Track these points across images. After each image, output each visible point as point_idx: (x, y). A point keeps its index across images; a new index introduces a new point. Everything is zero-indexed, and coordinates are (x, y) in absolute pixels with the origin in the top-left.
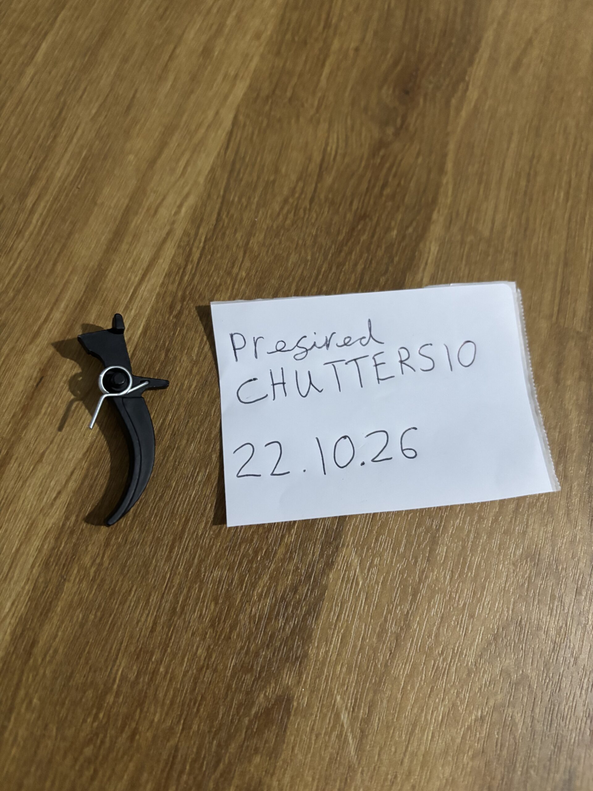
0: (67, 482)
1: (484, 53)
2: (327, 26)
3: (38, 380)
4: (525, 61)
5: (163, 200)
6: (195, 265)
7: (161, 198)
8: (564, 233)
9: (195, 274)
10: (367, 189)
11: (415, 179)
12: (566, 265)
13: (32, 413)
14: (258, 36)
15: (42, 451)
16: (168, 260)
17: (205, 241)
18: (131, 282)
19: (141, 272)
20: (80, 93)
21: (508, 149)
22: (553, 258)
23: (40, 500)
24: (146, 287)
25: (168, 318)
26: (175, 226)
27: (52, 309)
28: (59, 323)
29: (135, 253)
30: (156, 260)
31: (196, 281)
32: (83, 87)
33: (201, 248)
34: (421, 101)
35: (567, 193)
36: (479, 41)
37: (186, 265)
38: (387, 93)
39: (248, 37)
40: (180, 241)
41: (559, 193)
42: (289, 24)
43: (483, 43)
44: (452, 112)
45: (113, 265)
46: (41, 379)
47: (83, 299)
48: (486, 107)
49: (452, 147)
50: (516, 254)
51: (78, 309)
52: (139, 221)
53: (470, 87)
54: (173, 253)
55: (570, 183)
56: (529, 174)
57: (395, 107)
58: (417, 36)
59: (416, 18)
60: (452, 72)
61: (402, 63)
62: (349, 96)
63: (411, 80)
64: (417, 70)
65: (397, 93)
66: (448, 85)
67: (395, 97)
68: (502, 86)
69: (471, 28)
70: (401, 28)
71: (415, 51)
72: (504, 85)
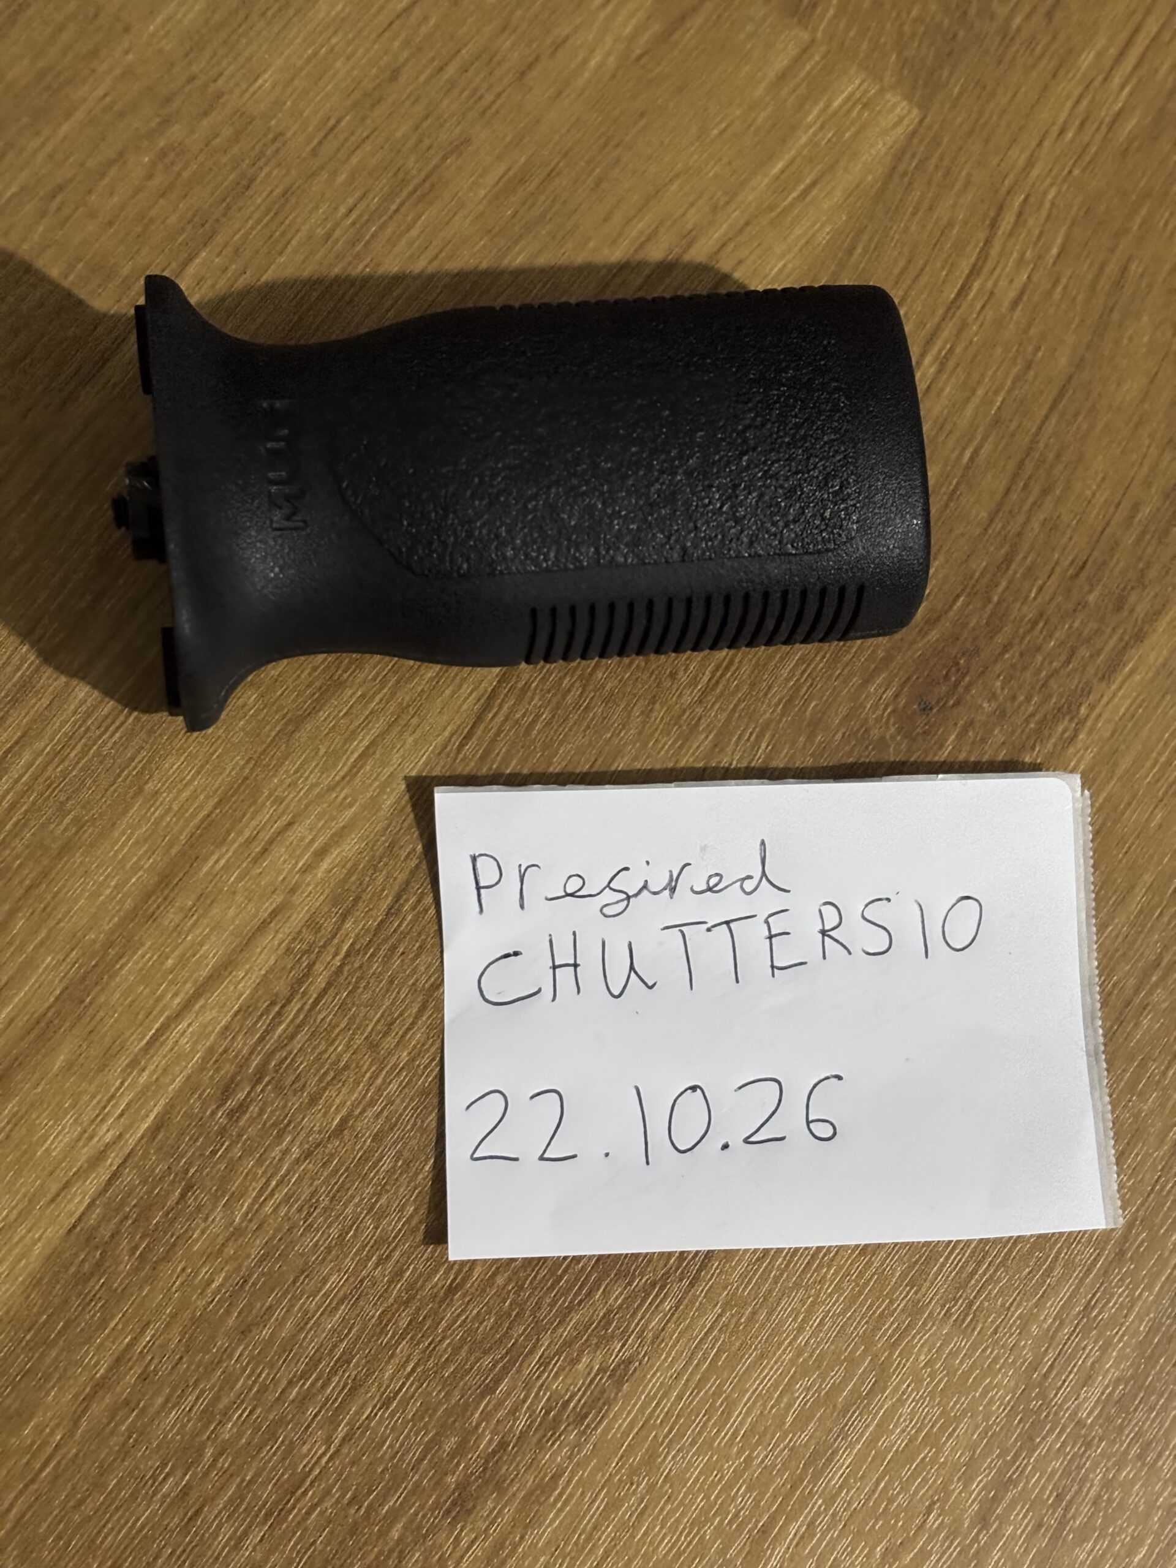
5: (290, 824)
6: (307, 1007)
7: (287, 818)
9: (299, 1028)
16: (254, 977)
17: (348, 954)
18: (161, 1005)
19: (189, 988)
24: (189, 1025)
25: (213, 1113)
26: (296, 899)
29: (189, 938)
30: (230, 969)
31: (297, 1044)
33: (333, 968)
34: (952, 739)
36: (1154, 617)
37: (289, 1001)
38: (878, 697)
40: (294, 939)
43: (1161, 627)
45: (135, 953)
47: (50, 1014)
51: (32, 1036)
52: (222, 862)
53: (1082, 736)
54: (272, 962)
57: (882, 738)
58: (1008, 560)
59: (1026, 507)
60: (1052, 683)
61: (946, 625)
62: (787, 680)
63: (947, 677)
64: (977, 651)
65: (902, 701)
66: (1032, 715)
67: (894, 711)
68: (1160, 754)
69: (1152, 574)
70: (978, 531)
71: (989, 600)
72: (1163, 759)
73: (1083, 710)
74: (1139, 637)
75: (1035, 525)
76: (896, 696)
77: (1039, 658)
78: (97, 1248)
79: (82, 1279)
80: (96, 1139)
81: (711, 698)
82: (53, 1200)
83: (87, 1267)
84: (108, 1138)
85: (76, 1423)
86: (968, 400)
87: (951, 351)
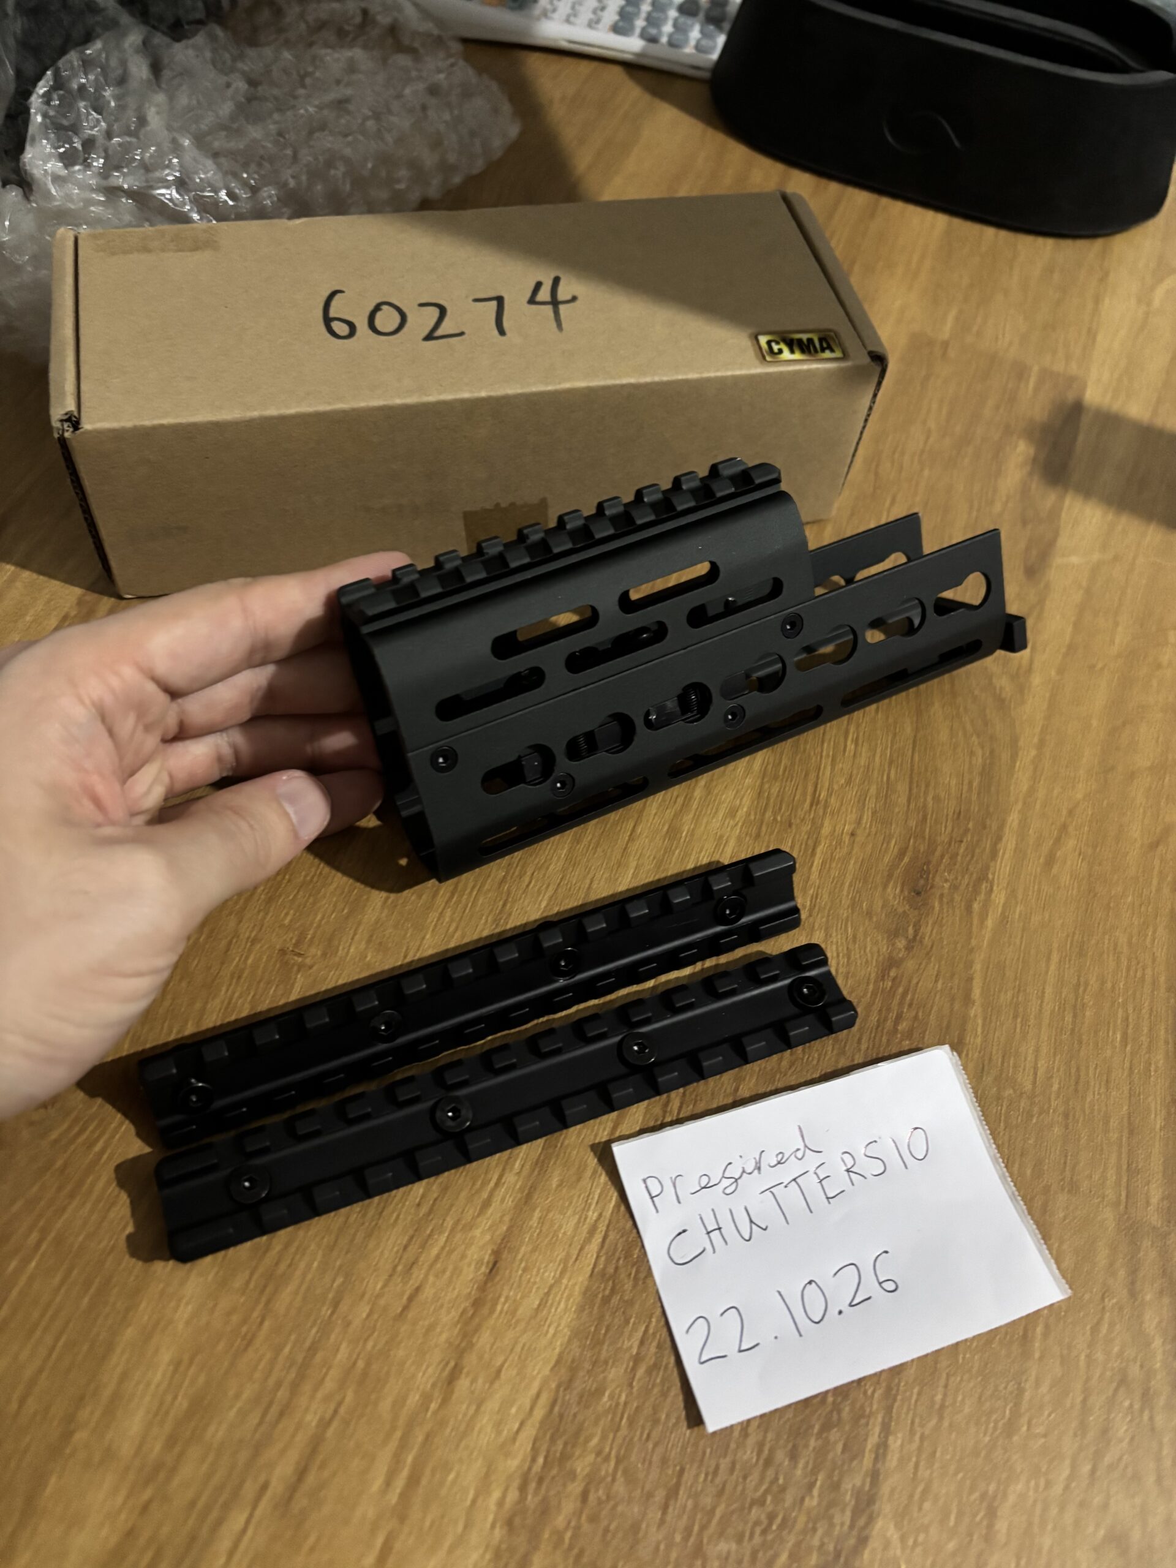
0: (532, 1409)
1: (1009, 843)
2: (815, 802)
3: (490, 1265)
4: (1059, 853)
8: (1126, 1089)
10: (878, 1020)
11: (935, 1008)
12: (1131, 1132)
13: (485, 1311)
14: (732, 813)
15: (499, 1364)
20: (527, 879)
21: (1047, 972)
22: (1114, 1123)
23: (499, 1433)
27: (504, 1170)
28: (513, 1189)
32: (529, 873)
34: (937, 904)
35: (1125, 1036)
36: (1001, 827)
38: (894, 893)
39: (721, 815)
41: (1114, 1033)
42: (768, 798)
43: (1007, 830)
44: (976, 921)
46: (495, 1263)
47: (542, 1158)
48: (1017, 917)
49: (978, 967)
50: (1066, 1116)
51: (536, 1172)
53: (995, 888)
55: (1126, 1019)
56: (1075, 1006)
57: (904, 912)
58: (925, 818)
59: (922, 794)
60: (971, 868)
61: (909, 854)
62: (848, 896)
63: (921, 877)
64: (928, 863)
65: (906, 893)
66: (968, 885)
67: (904, 898)
68: (1034, 887)
69: (991, 809)
70: (905, 808)
71: (924, 838)
72: (1036, 887)
73: (990, 876)
74: (999, 838)
75: (930, 799)
76: (902, 891)
77: (959, 858)
78: (608, 1280)
79: (606, 1300)
80: (588, 1220)
81: (815, 914)
82: (576, 1259)
83: (607, 1292)
84: (594, 1218)
85: (631, 1385)
86: (874, 755)
87: (857, 738)
